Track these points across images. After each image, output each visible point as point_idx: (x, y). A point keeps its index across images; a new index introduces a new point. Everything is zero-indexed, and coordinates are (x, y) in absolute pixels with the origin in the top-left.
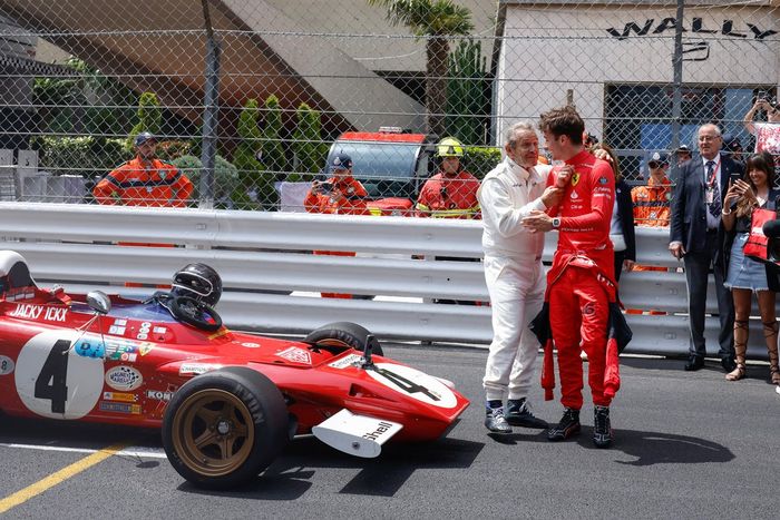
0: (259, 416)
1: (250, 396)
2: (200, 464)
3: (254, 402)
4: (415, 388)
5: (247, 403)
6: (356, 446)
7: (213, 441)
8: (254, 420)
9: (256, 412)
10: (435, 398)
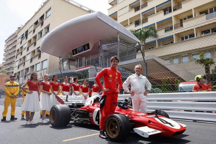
0: (120, 124)
1: (119, 119)
2: (111, 135)
3: (120, 121)
4: (167, 123)
5: (118, 121)
6: (143, 134)
7: (114, 130)
8: (120, 125)
9: (120, 123)
10: (172, 126)
